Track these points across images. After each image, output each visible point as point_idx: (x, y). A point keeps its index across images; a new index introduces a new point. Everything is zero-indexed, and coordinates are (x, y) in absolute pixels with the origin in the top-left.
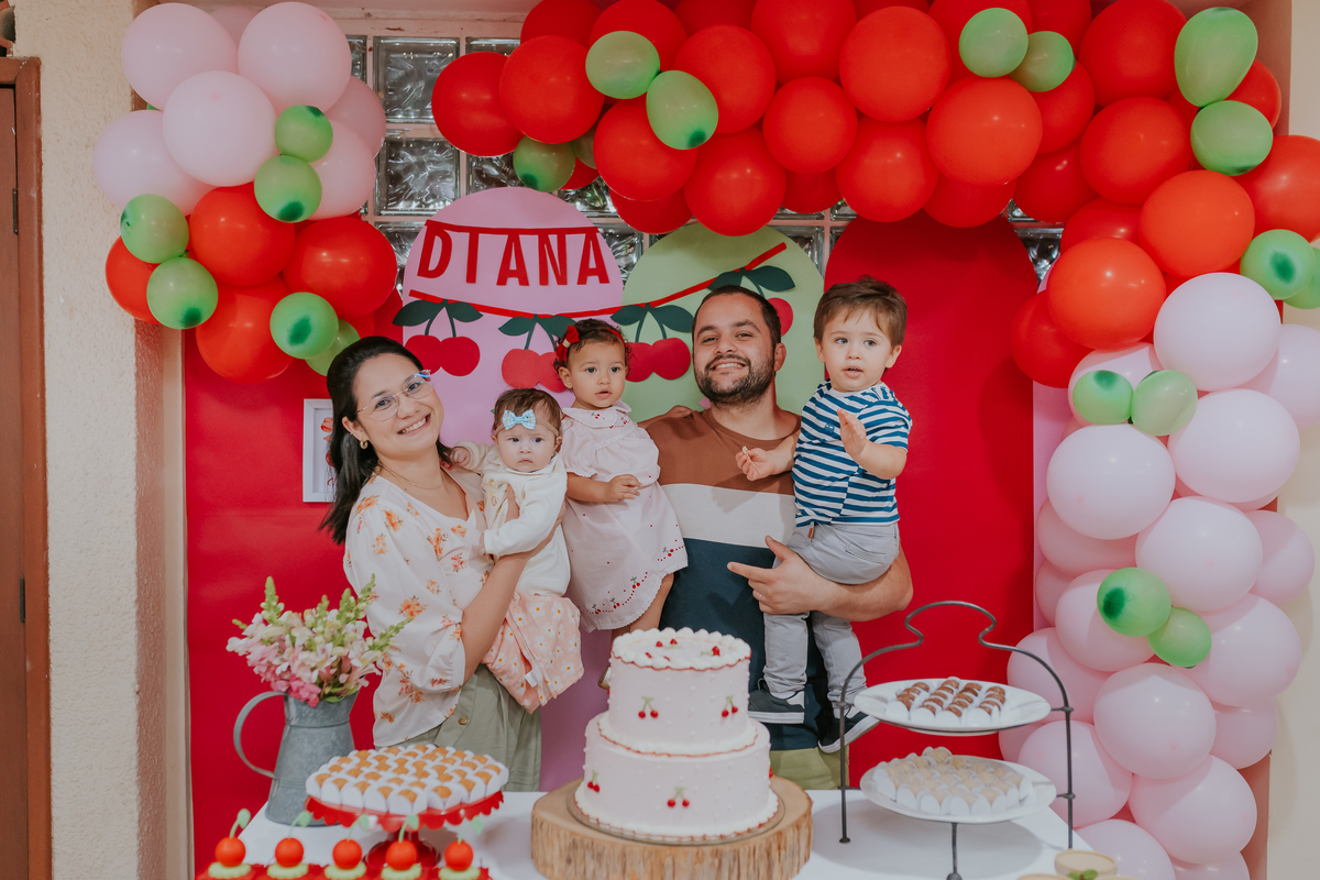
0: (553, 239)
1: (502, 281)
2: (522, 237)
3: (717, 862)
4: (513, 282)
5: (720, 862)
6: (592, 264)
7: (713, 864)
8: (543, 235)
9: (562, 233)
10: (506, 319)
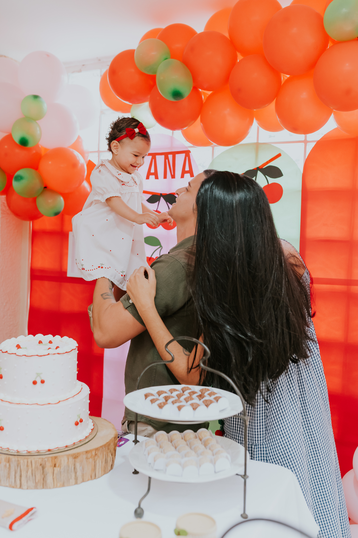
0: (170, 157)
1: (148, 178)
2: (157, 157)
3: (8, 465)
4: (152, 177)
5: (10, 465)
6: (187, 169)
7: (5, 466)
8: (166, 155)
9: (174, 154)
10: (149, 196)
